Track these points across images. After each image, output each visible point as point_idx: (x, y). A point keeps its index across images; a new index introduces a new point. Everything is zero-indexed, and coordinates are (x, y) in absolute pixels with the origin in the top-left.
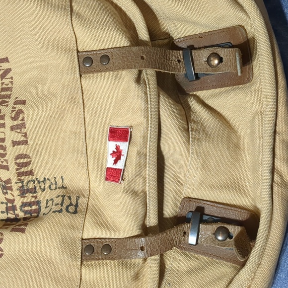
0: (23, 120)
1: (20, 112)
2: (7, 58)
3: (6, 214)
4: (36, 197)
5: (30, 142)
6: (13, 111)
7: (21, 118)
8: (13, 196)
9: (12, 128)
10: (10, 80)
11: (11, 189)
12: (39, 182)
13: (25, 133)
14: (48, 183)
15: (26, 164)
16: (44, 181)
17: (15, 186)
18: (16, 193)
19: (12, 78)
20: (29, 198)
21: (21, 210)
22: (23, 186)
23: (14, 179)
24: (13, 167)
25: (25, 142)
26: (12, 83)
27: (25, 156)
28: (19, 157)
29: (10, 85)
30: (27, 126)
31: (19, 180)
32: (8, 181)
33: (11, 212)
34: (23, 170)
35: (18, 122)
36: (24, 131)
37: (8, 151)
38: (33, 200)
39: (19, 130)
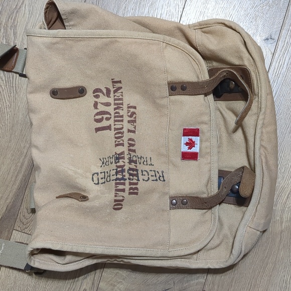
0: (135, 118)
1: (134, 113)
2: (120, 81)
3: (115, 176)
4: (136, 166)
5: (136, 133)
6: (128, 112)
7: (134, 117)
8: (124, 162)
9: (129, 122)
10: (121, 94)
11: (123, 158)
12: (138, 158)
13: (135, 126)
14: (143, 160)
15: (133, 145)
16: (141, 158)
17: (126, 157)
18: (127, 161)
19: (122, 93)
20: (133, 166)
21: (128, 172)
22: (130, 158)
23: (126, 152)
24: (126, 145)
25: (134, 132)
26: (122, 95)
27: (133, 140)
28: (130, 139)
29: (121, 97)
30: (137, 122)
31: (129, 153)
32: (123, 153)
33: (120, 174)
34: (131, 148)
35: (132, 119)
36: (135, 124)
37: (124, 135)
38: (135, 167)
39: (132, 124)
